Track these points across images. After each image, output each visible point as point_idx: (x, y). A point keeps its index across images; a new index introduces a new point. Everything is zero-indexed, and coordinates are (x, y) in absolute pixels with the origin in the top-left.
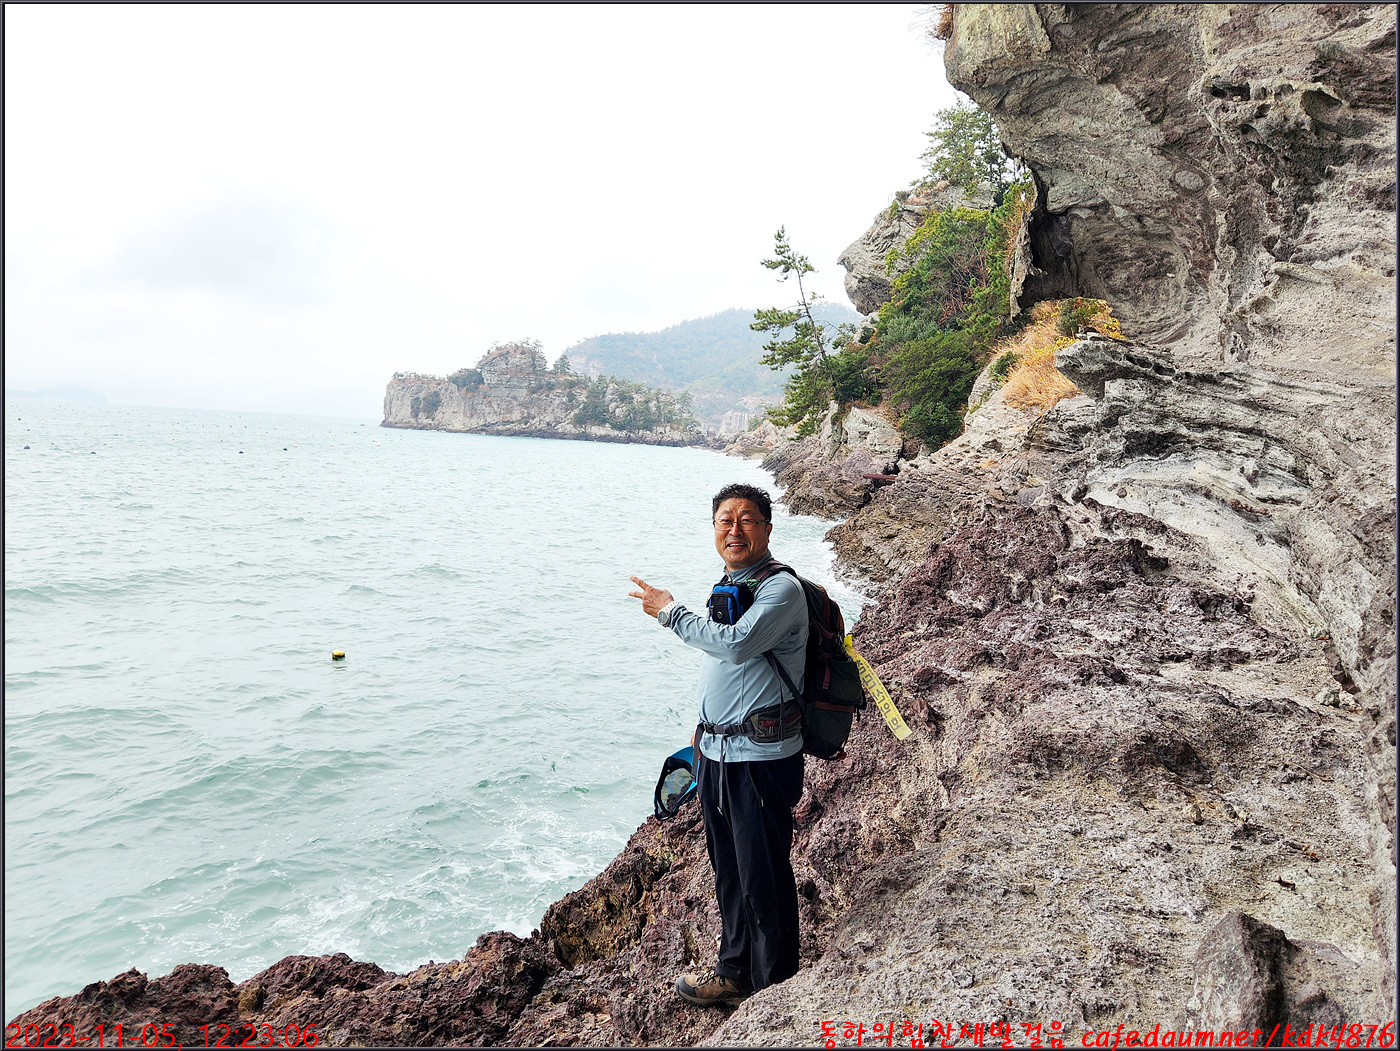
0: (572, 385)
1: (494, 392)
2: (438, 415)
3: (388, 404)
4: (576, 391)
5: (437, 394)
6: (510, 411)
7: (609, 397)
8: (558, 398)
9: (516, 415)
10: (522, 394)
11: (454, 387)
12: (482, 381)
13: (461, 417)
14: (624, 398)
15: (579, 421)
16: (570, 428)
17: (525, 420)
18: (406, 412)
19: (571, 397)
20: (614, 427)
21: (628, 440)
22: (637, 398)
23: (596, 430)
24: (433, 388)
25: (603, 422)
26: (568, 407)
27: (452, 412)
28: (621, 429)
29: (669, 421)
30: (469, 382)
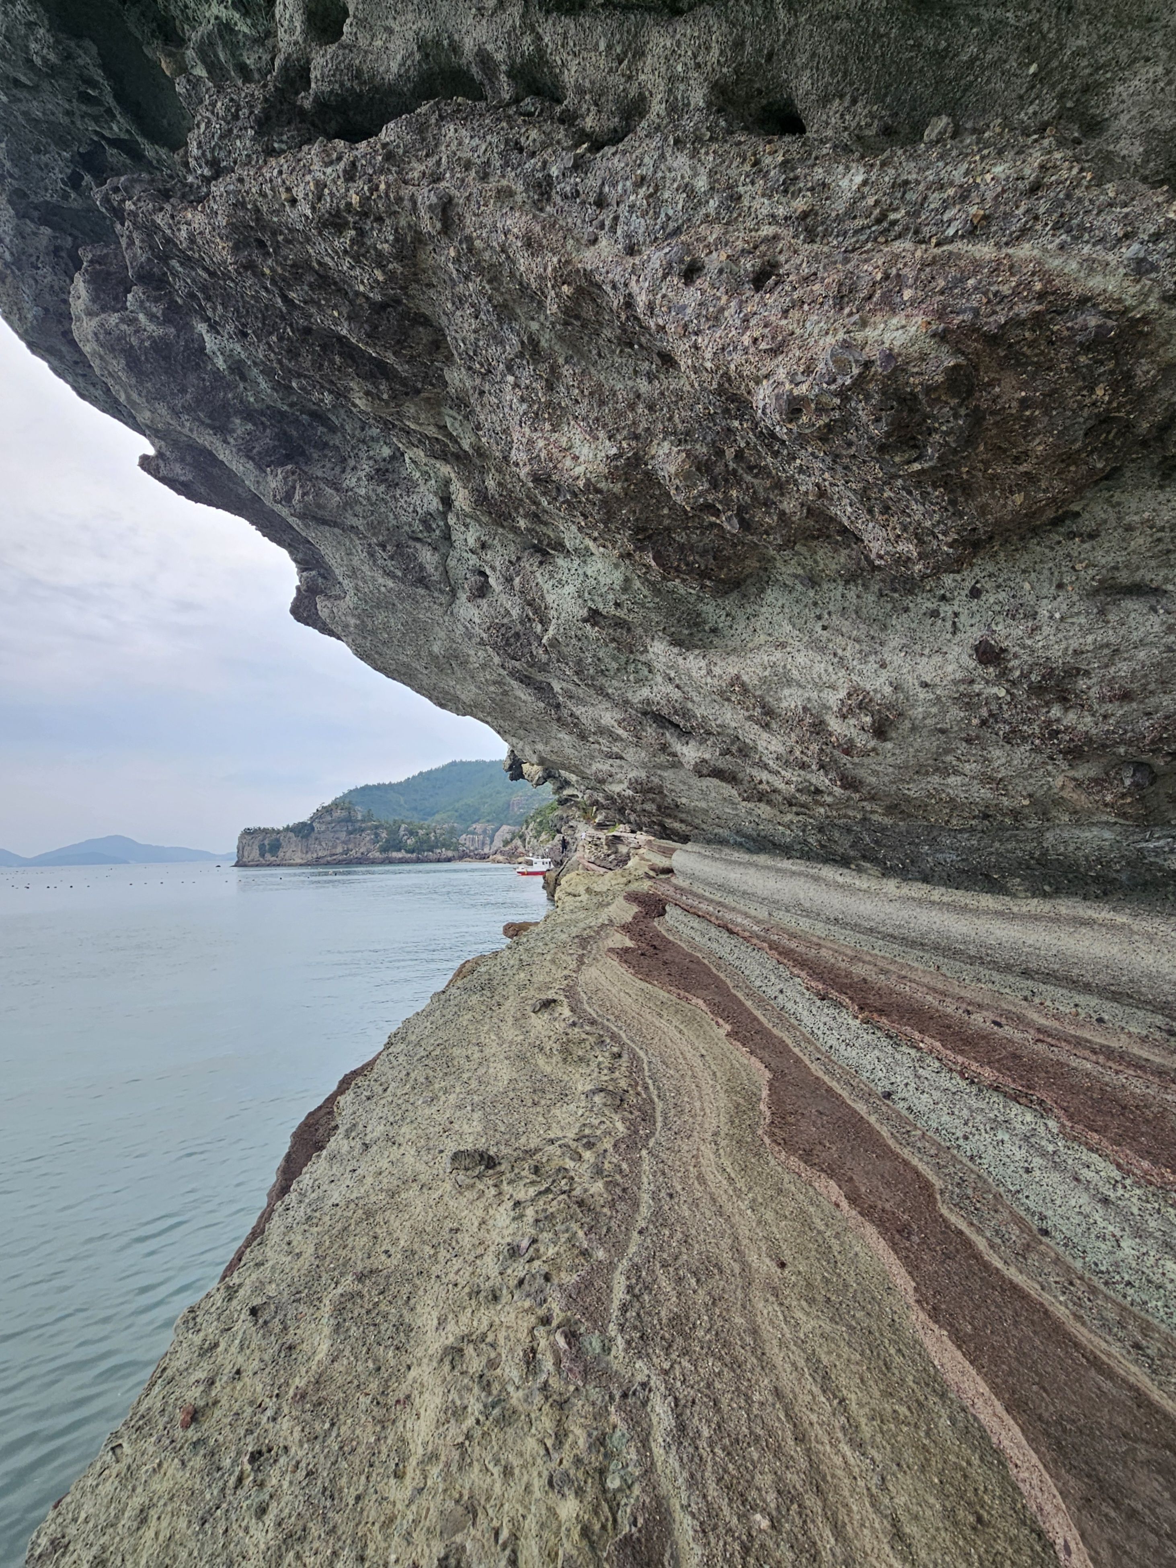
0: (377, 827)
1: (321, 836)
2: (281, 854)
3: (241, 849)
4: (380, 831)
5: (278, 840)
6: (335, 847)
7: (402, 833)
8: (368, 836)
9: (339, 850)
10: (343, 836)
11: (292, 834)
12: (313, 829)
13: (299, 854)
14: (412, 833)
15: (384, 850)
16: (377, 854)
17: (346, 852)
18: (256, 853)
19: (377, 835)
20: (408, 852)
21: (419, 861)
22: (421, 832)
23: (395, 855)
24: (274, 836)
25: (399, 850)
26: (375, 842)
27: (293, 851)
28: (412, 852)
29: (443, 845)
30: (302, 830)
